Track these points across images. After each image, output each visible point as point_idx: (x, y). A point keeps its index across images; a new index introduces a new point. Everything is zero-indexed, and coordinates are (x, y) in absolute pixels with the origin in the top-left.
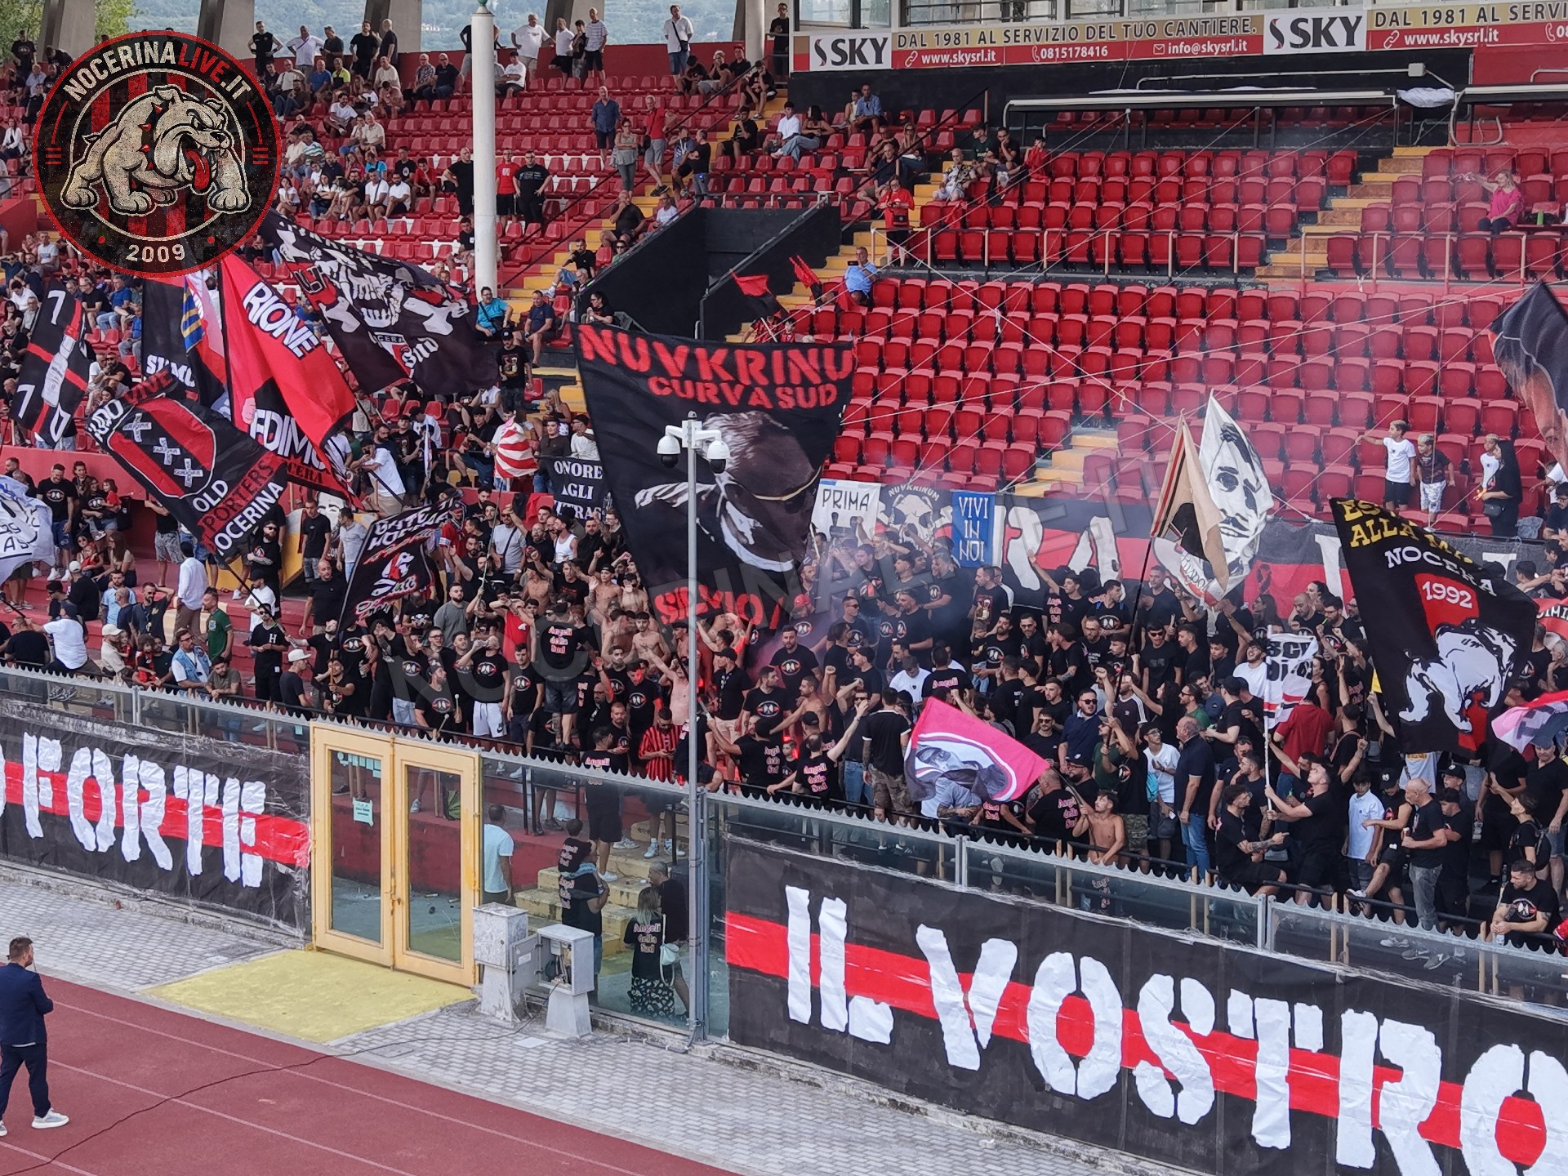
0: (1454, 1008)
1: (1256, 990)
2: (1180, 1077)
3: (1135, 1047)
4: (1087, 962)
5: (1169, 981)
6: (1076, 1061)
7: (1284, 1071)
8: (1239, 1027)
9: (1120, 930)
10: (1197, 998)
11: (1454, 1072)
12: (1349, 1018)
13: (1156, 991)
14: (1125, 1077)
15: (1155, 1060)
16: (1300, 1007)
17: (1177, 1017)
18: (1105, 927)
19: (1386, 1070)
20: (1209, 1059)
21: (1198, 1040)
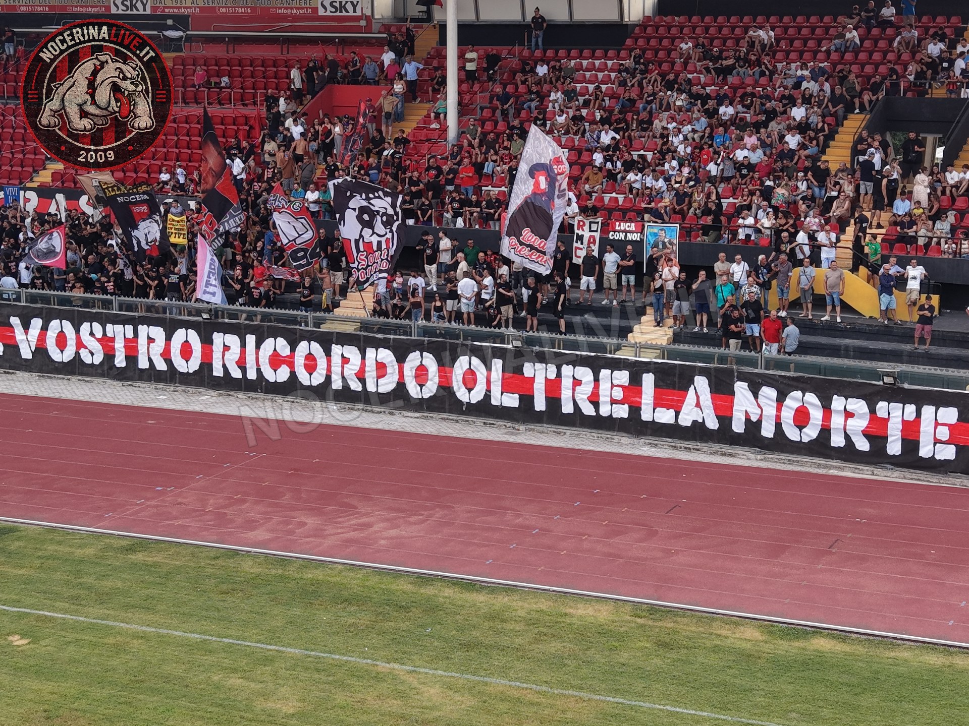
0: (168, 320)
1: (114, 323)
2: (93, 351)
3: (80, 344)
4: (64, 321)
5: (89, 324)
6: (62, 351)
7: (123, 345)
8: (110, 334)
9: (74, 311)
10: (97, 328)
11: (169, 338)
12: (140, 327)
13: (85, 327)
14: (77, 354)
15: (86, 347)
16: (126, 326)
17: (92, 334)
18: (69, 311)
19: (151, 340)
20: (101, 344)
21: (98, 340)
